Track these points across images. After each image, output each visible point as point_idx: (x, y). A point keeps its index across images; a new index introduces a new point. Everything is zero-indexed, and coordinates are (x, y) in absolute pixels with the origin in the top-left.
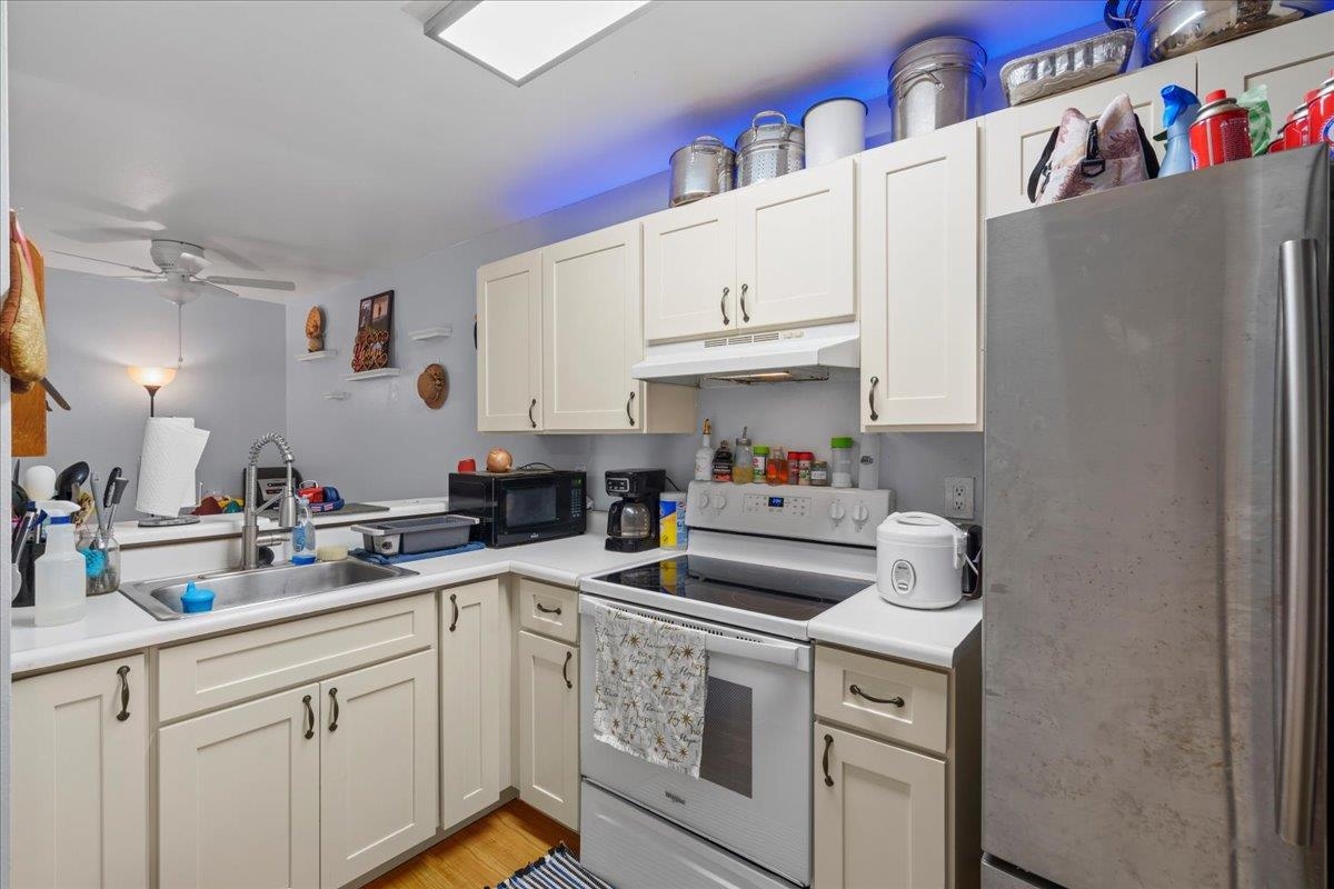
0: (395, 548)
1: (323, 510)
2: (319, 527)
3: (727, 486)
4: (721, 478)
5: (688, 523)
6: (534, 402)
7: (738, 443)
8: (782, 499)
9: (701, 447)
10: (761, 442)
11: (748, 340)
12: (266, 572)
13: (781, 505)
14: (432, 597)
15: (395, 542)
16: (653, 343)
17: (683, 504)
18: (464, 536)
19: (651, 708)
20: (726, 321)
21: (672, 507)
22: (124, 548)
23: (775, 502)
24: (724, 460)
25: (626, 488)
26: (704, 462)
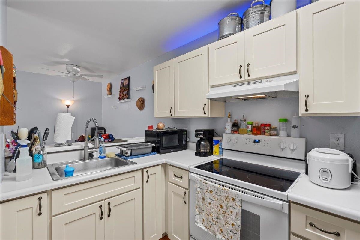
0: (129, 154)
1: (108, 141)
2: (106, 147)
3: (237, 135)
4: (235, 132)
5: (222, 148)
6: (172, 107)
7: (241, 120)
8: (259, 141)
9: (227, 122)
10: (249, 120)
11: (250, 84)
12: (91, 161)
13: (259, 142)
14: (141, 171)
15: (129, 152)
16: (212, 87)
17: (221, 141)
18: (150, 150)
19: (218, 218)
20: (241, 77)
21: (217, 142)
22: (48, 153)
23: (256, 141)
24: (236, 127)
25: (202, 135)
26: (229, 127)
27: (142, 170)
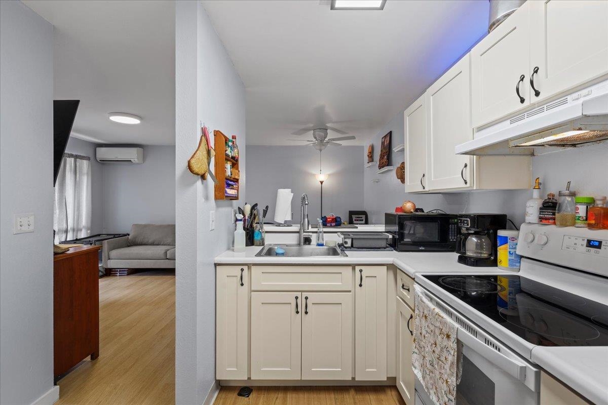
0: (349, 244)
1: (331, 226)
2: (325, 232)
3: (551, 229)
4: (545, 222)
5: (518, 252)
6: (424, 175)
7: (560, 194)
8: (600, 243)
9: (531, 198)
11: (542, 110)
12: (307, 247)
13: (599, 247)
14: (351, 268)
15: (349, 241)
17: (513, 239)
18: (383, 244)
20: (522, 101)
21: (505, 240)
22: (267, 232)
23: (593, 244)
24: (550, 207)
25: (468, 225)
26: (532, 210)
27: (354, 266)
